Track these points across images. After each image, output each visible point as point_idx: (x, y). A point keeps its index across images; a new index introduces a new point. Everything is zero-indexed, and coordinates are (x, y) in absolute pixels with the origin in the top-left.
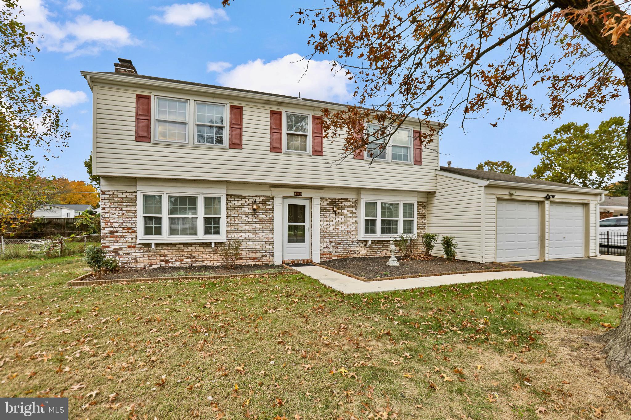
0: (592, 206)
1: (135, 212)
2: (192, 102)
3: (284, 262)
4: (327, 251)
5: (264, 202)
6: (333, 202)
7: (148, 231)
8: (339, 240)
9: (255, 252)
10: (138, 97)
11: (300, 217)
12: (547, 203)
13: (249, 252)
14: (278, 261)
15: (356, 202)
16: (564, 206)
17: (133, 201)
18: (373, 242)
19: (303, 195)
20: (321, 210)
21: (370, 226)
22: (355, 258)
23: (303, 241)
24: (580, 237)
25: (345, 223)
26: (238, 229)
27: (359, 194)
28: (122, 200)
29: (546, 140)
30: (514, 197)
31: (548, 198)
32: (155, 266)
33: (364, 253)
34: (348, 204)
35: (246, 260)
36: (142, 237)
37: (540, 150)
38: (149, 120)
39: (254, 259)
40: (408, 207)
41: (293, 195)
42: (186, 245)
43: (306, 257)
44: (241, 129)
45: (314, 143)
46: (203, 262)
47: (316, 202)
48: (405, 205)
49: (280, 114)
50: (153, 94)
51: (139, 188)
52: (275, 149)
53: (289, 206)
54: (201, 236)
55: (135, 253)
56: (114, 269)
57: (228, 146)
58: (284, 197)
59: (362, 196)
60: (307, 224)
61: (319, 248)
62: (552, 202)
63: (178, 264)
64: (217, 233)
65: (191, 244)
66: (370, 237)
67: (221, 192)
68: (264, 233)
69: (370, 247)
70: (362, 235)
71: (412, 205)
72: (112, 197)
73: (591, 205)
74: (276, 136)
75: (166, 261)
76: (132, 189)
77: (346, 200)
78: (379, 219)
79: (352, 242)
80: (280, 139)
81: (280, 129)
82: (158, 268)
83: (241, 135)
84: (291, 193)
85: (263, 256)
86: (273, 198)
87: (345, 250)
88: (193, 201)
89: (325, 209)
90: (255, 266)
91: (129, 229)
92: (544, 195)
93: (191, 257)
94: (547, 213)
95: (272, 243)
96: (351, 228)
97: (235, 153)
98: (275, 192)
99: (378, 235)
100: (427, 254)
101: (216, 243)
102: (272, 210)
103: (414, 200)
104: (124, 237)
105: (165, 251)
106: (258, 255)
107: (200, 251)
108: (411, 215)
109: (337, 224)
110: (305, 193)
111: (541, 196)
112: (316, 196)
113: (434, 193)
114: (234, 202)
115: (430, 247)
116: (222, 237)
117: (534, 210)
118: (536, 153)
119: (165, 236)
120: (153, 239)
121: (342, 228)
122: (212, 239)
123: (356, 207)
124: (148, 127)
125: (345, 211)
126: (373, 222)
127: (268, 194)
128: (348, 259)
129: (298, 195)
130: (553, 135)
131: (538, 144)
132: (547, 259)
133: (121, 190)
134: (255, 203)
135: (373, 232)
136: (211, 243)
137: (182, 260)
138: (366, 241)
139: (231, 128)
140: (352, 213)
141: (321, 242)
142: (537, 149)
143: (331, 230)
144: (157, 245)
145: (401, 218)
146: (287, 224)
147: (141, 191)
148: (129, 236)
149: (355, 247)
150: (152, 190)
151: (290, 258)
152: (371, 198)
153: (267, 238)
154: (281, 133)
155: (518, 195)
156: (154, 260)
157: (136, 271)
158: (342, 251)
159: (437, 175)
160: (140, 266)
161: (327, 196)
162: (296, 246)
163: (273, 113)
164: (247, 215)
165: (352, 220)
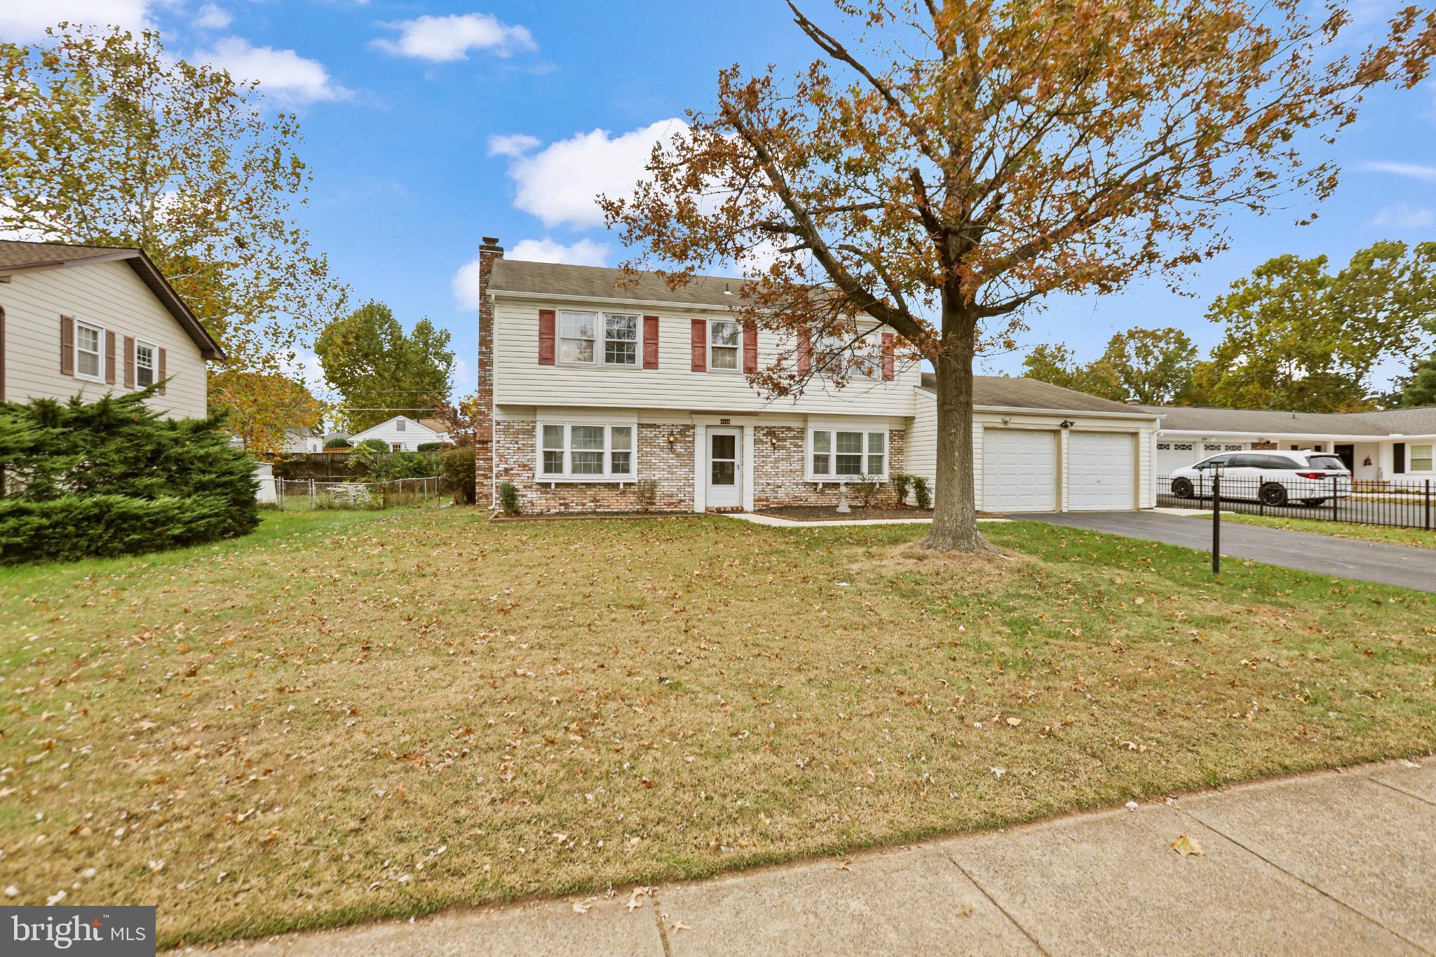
0: (1143, 436)
1: (532, 446)
2: (600, 314)
3: (707, 509)
4: (764, 496)
5: (682, 433)
6: (771, 432)
7: (548, 469)
8: (779, 482)
9: (671, 496)
10: (542, 313)
11: (728, 451)
12: (1065, 434)
13: (665, 495)
14: (699, 507)
15: (803, 431)
16: (1099, 436)
17: (530, 432)
18: (826, 485)
19: (732, 423)
20: (756, 442)
21: (821, 463)
22: (800, 507)
23: (732, 482)
24: (1127, 480)
25: (788, 458)
26: (650, 466)
27: (805, 421)
28: (518, 432)
29: (1235, 291)
30: (1010, 426)
31: (1064, 426)
32: (553, 511)
33: (813, 499)
34: (792, 434)
35: (660, 505)
36: (540, 476)
37: (1223, 311)
38: (553, 339)
39: (670, 504)
40: (876, 439)
41: (719, 423)
42: (589, 485)
43: (735, 504)
44: (657, 344)
45: (746, 358)
46: (608, 507)
47: (749, 432)
48: (871, 435)
49: (703, 323)
50: (557, 309)
51: (539, 417)
52: (698, 366)
53: (715, 437)
54: (608, 476)
55: (532, 495)
56: (517, 513)
57: (641, 366)
58: (707, 426)
59: (810, 424)
60: (737, 461)
61: (752, 492)
62: (1071, 431)
63: (579, 508)
64: (627, 471)
65: (594, 485)
66: (821, 479)
67: (631, 422)
68: (682, 472)
69: (822, 492)
70: (810, 476)
71: (881, 435)
72: (508, 427)
73: (1141, 435)
74: (699, 351)
75: (566, 505)
76: (531, 418)
77: (789, 429)
78: (833, 453)
79: (797, 484)
80: (704, 355)
81: (704, 342)
82: (557, 514)
83: (656, 352)
84: (716, 421)
85: (681, 501)
86: (693, 427)
87: (787, 495)
88: (599, 431)
89: (761, 441)
90: (672, 512)
91: (525, 466)
92: (1061, 421)
93: (595, 500)
94: (1064, 446)
95: (692, 485)
96: (796, 466)
97: (650, 373)
98: (696, 420)
99: (833, 476)
100: (900, 500)
101: (625, 484)
102: (693, 442)
103: (885, 429)
104: (519, 475)
105: (564, 493)
106: (675, 500)
107: (604, 494)
108: (881, 449)
109: (777, 461)
110: (734, 421)
111: (1055, 423)
112: (749, 424)
113: (913, 418)
114: (647, 433)
115: (903, 493)
116: (632, 476)
117: (1047, 443)
118: (1215, 318)
119: (567, 475)
120: (553, 478)
121: (783, 466)
122: (621, 478)
123: (802, 439)
124: (553, 347)
125: (787, 444)
126: (826, 459)
127: (688, 422)
128: (791, 507)
129: (725, 423)
130: (1251, 279)
131: (1220, 299)
132: (1065, 510)
133: (517, 420)
134: (672, 434)
135: (826, 471)
136: (618, 484)
137: (584, 505)
138: (816, 484)
139: (645, 344)
140: (796, 446)
141: (755, 484)
142: (1217, 310)
143: (768, 468)
144: (557, 485)
145: (865, 453)
146: (711, 460)
147: (541, 421)
148: (525, 474)
149: (801, 492)
150: (553, 420)
151: (715, 504)
152: (821, 426)
153: (686, 479)
154: (704, 348)
155: (1015, 422)
156: (552, 503)
157: (532, 516)
158: (783, 496)
159: (916, 394)
160: (537, 510)
161: (763, 424)
162: (723, 489)
163: (695, 322)
164: (662, 449)
165: (797, 456)
